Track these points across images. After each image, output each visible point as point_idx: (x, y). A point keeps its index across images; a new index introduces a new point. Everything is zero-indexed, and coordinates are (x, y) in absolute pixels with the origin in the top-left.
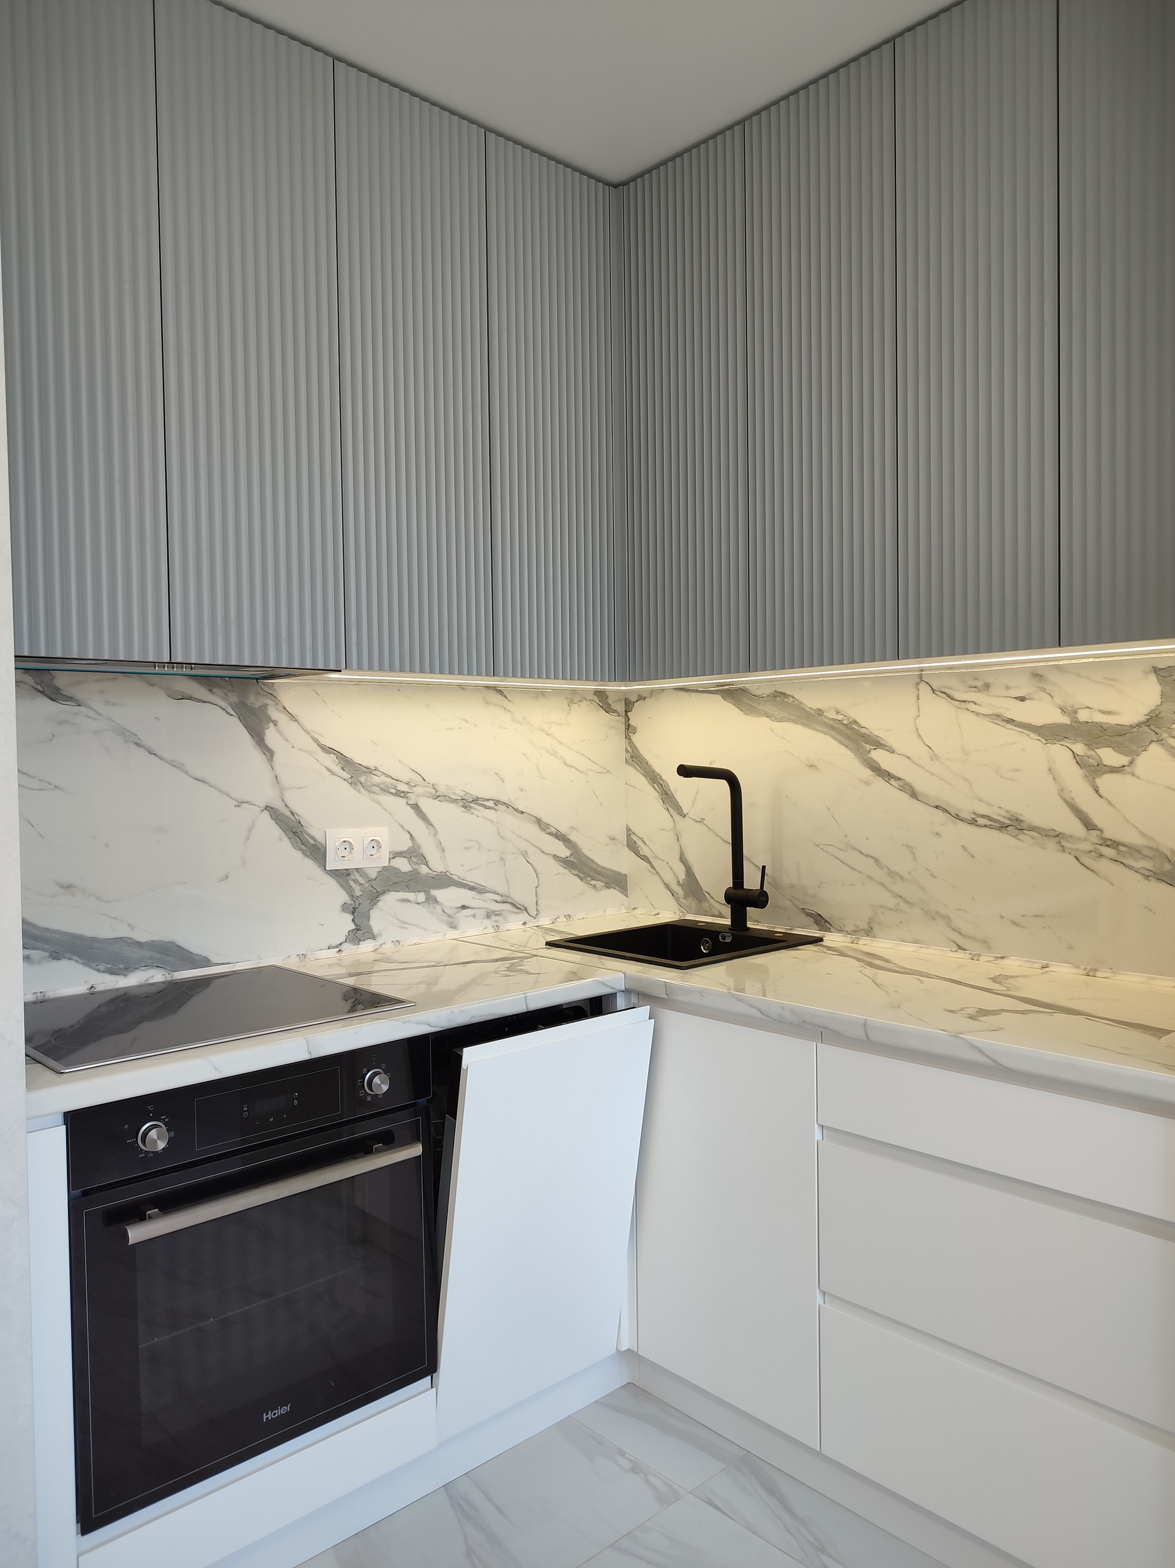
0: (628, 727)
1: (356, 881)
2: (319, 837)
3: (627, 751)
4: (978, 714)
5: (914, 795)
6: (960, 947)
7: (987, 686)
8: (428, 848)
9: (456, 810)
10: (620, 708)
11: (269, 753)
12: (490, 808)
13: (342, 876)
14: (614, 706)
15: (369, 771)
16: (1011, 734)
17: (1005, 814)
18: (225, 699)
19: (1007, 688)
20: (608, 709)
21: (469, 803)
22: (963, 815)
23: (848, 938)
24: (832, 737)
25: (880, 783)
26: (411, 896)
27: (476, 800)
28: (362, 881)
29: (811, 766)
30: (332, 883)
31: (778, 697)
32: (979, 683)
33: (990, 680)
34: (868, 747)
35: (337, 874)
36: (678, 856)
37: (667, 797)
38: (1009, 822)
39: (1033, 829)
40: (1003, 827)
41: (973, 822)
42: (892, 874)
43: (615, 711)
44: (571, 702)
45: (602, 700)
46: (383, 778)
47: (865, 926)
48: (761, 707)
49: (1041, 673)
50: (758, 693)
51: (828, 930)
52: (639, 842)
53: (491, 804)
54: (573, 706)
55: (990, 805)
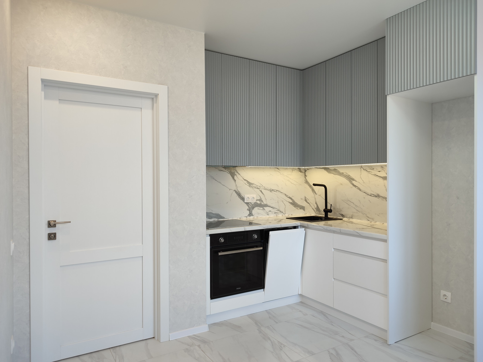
0: (305, 175)
1: (250, 205)
2: (244, 196)
3: (305, 180)
4: (372, 174)
5: (360, 190)
6: (368, 220)
7: (373, 169)
8: (263, 199)
9: (269, 192)
10: (304, 171)
11: (235, 180)
12: (275, 192)
13: (247, 203)
14: (302, 171)
15: (252, 184)
16: (377, 178)
17: (377, 194)
18: (228, 171)
19: (377, 169)
20: (301, 172)
21: (271, 190)
22: (369, 194)
23: (348, 219)
24: (345, 178)
25: (354, 187)
26: (260, 208)
27: (273, 190)
28: (251, 205)
29: (341, 184)
30: (246, 205)
31: (335, 170)
32: (372, 168)
33: (374, 168)
34: (352, 180)
35: (246, 203)
36: (315, 202)
37: (313, 190)
38: (377, 195)
39: (381, 197)
40: (376, 196)
41: (371, 195)
42: (356, 206)
43: (302, 172)
44: (293, 170)
45: (300, 170)
46: (255, 185)
47: (351, 217)
48: (332, 172)
49: (383, 166)
50: (331, 169)
51: (344, 217)
52: (307, 200)
53: (276, 191)
54: (293, 171)
55: (374, 192)
